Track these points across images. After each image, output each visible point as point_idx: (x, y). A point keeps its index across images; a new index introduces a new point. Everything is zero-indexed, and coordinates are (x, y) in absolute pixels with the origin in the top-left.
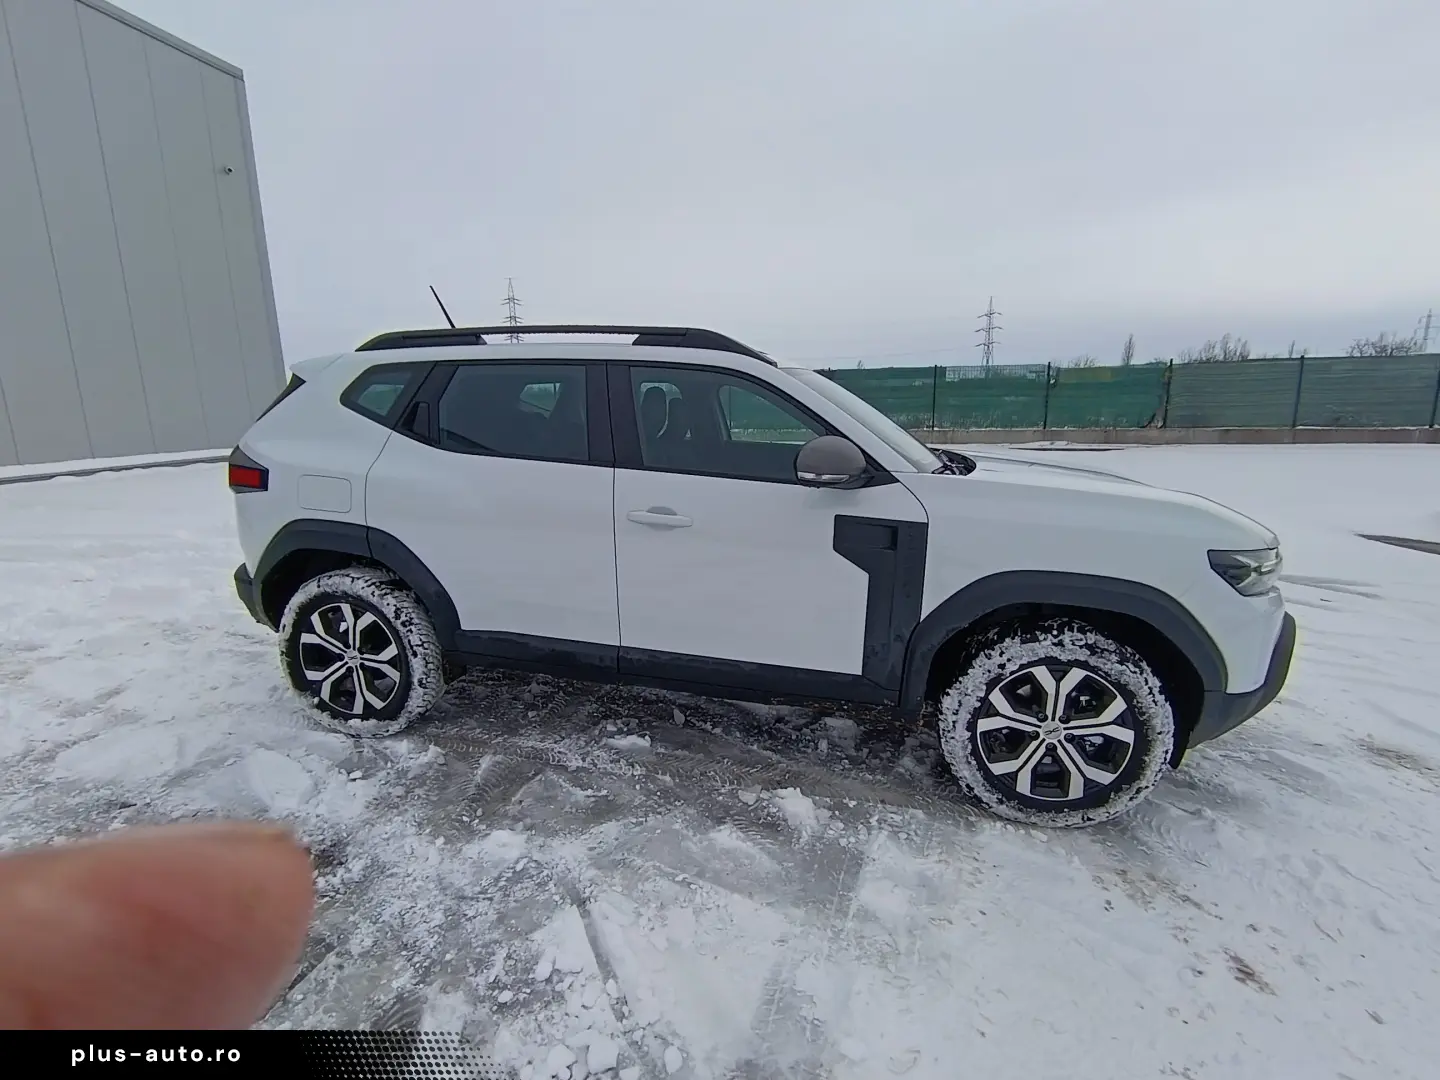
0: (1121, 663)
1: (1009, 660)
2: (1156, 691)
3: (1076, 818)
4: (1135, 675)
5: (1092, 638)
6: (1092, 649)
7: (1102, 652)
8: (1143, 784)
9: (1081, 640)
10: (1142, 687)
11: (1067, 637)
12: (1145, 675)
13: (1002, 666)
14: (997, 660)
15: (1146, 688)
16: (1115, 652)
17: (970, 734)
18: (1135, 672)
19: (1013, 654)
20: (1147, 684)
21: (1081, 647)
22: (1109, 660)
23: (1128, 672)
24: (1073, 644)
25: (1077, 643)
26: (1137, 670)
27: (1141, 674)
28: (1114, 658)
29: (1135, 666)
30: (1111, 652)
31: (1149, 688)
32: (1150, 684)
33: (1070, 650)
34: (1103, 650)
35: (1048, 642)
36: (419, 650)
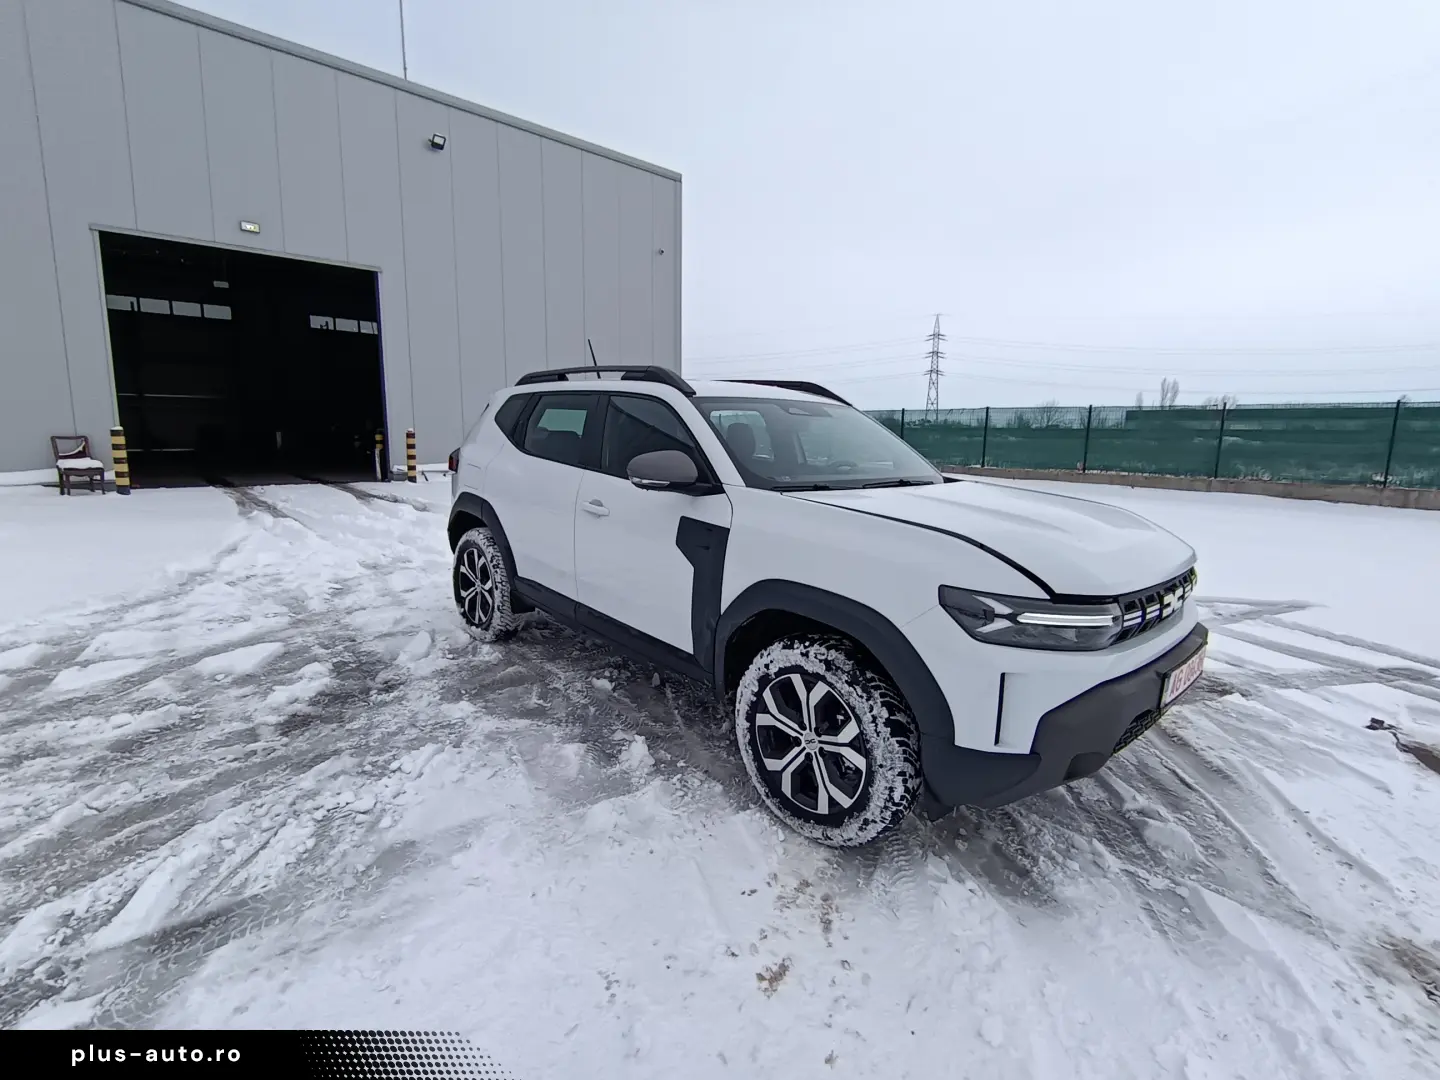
0: (850, 684)
1: (771, 662)
2: (880, 721)
3: (818, 833)
4: (860, 699)
5: (833, 655)
6: (829, 665)
7: (836, 670)
8: (869, 815)
9: (824, 654)
10: (865, 713)
11: (812, 651)
12: (871, 702)
13: (767, 666)
14: (766, 660)
15: (869, 715)
16: (848, 672)
17: (748, 724)
18: (862, 697)
19: (777, 657)
20: (871, 711)
21: (821, 661)
22: (840, 679)
23: (855, 695)
24: (816, 657)
25: (819, 657)
26: (864, 695)
27: (868, 700)
28: (845, 677)
29: (864, 691)
30: (844, 672)
31: (873, 716)
32: (875, 712)
33: (812, 662)
34: (838, 668)
35: (798, 651)
36: (499, 585)
